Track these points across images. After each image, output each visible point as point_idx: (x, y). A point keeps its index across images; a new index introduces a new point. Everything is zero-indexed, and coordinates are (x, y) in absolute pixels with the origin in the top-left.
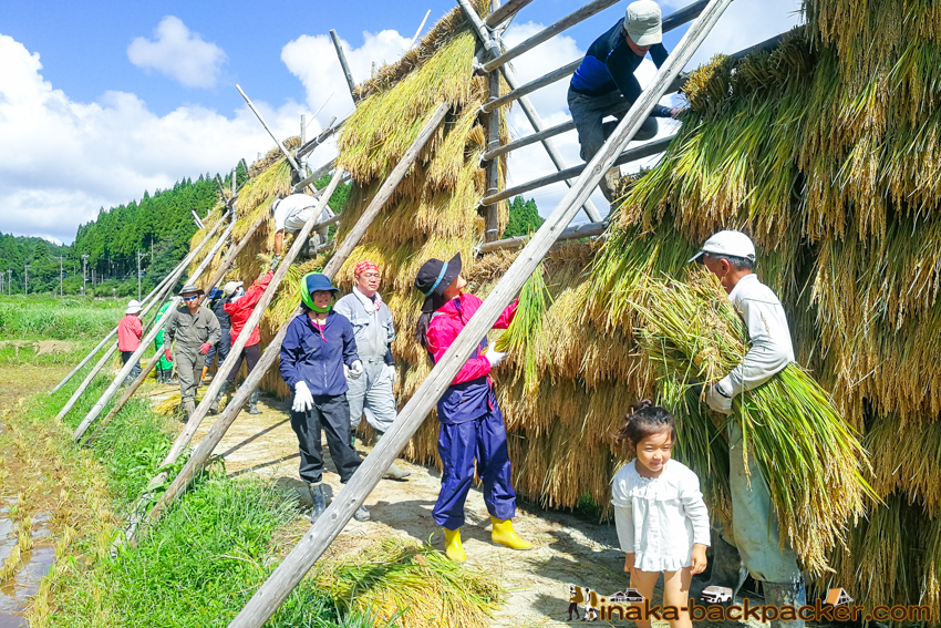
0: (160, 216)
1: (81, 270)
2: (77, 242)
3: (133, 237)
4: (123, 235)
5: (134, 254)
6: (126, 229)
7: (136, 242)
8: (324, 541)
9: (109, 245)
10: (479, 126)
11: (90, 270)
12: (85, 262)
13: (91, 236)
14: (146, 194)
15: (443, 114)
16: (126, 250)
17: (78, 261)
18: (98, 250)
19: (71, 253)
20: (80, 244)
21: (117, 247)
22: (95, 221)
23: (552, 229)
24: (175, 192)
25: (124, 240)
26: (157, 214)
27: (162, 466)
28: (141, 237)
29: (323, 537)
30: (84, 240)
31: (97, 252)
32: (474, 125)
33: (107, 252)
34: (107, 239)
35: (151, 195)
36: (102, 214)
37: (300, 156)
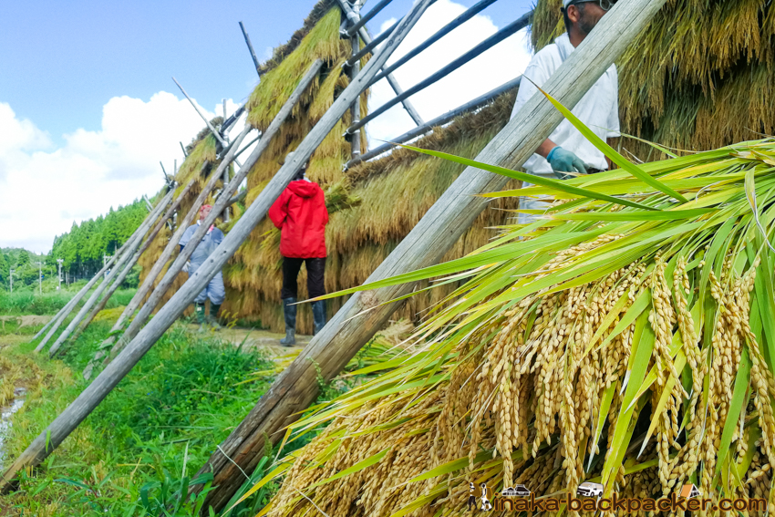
0: (122, 226)
1: (57, 274)
2: (54, 250)
3: (100, 244)
4: (91, 242)
5: (100, 258)
6: (94, 238)
7: (102, 248)
8: (206, 277)
9: (80, 251)
10: (344, 75)
11: (65, 273)
12: (60, 266)
13: (66, 244)
14: (111, 209)
15: (318, 67)
16: (95, 255)
17: (54, 266)
18: (71, 257)
19: (50, 261)
20: (56, 252)
21: (86, 253)
22: (69, 232)
23: (360, 80)
24: (134, 206)
25: (92, 247)
26: (119, 224)
27: (111, 331)
28: (107, 243)
29: (205, 273)
30: (60, 248)
31: (70, 257)
32: (341, 74)
33: (78, 258)
34: (79, 247)
35: (115, 209)
36: (75, 226)
37: (223, 130)
